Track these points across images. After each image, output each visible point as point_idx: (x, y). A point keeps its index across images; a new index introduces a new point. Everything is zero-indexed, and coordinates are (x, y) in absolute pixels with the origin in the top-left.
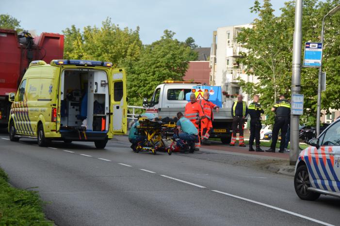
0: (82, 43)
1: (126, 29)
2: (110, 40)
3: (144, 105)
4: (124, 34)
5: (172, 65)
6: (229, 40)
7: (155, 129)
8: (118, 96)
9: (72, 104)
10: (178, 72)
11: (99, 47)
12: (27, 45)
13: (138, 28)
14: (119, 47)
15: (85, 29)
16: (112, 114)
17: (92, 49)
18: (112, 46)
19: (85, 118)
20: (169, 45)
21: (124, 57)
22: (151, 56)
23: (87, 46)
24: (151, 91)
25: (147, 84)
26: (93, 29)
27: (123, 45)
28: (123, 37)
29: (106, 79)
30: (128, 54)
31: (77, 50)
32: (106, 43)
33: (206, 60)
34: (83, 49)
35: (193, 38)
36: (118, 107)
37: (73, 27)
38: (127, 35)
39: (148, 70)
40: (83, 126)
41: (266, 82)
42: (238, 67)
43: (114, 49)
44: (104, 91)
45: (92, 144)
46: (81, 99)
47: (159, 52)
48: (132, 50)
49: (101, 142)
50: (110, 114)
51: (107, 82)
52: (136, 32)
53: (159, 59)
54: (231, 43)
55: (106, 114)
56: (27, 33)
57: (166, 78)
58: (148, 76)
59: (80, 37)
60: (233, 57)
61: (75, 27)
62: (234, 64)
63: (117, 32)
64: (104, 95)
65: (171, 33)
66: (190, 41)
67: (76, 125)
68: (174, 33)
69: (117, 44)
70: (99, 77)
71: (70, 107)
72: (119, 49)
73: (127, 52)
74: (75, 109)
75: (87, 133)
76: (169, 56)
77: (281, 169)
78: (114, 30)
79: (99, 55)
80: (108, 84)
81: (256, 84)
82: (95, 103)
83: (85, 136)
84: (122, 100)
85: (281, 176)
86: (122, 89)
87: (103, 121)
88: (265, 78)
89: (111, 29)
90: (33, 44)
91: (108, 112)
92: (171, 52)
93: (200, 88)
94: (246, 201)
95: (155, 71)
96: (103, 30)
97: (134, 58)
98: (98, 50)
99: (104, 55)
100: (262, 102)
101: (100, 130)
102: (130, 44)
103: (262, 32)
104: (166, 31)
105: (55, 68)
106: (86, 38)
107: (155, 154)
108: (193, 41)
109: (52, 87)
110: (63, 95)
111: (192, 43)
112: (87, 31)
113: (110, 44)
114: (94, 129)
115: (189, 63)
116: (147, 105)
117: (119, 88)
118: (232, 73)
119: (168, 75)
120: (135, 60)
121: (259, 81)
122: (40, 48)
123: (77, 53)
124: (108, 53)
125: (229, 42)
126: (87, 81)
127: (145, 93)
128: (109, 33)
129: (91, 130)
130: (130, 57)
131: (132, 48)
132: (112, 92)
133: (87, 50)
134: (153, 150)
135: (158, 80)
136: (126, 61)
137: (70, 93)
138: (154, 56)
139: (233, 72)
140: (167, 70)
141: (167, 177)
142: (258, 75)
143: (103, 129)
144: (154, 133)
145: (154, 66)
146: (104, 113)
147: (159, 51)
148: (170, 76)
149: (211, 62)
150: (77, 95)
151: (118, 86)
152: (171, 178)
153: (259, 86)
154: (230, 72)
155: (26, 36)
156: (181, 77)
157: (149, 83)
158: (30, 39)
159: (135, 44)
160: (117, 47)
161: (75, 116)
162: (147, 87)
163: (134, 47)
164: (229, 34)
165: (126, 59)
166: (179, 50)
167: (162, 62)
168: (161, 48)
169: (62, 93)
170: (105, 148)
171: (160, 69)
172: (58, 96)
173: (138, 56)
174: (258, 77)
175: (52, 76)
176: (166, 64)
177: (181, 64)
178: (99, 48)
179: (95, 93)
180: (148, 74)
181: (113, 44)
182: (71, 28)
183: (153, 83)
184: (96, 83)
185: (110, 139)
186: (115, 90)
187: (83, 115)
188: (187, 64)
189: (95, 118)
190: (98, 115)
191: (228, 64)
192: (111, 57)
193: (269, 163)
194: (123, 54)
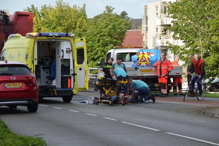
0: (40, 19)
1: (75, 6)
2: (62, 16)
3: (98, 66)
4: (73, 10)
5: (113, 34)
6: (157, 12)
7: (111, 86)
8: (80, 60)
9: (43, 68)
10: (117, 39)
11: (54, 21)
12: (3, 22)
13: (85, 5)
14: (70, 21)
15: (42, 7)
16: (76, 74)
17: (48, 23)
18: (64, 21)
19: (54, 78)
20: (110, 18)
21: (74, 29)
22: (96, 27)
23: (44, 21)
24: (97, 56)
25: (94, 49)
26: (48, 7)
27: (73, 19)
28: (73, 13)
29: (70, 47)
30: (77, 26)
31: (36, 25)
32: (60, 18)
33: (137, 29)
34: (41, 23)
35: (126, 12)
36: (80, 69)
37: (33, 6)
38: (76, 11)
39: (94, 39)
40: (53, 85)
41: (189, 45)
42: (165, 34)
43: (66, 22)
44: (69, 56)
45: (61, 99)
46: (50, 64)
47: (102, 24)
48: (80, 23)
49: (67, 97)
50: (74, 74)
51: (71, 49)
52: (82, 8)
53: (102, 30)
54: (159, 15)
55: (71, 75)
56: (3, 12)
57: (109, 44)
58: (94, 44)
59: (38, 14)
60: (161, 25)
61: (34, 6)
62: (162, 31)
63: (68, 10)
64: (69, 60)
65: (112, 8)
66: (124, 14)
67: (47, 84)
68: (113, 8)
69: (68, 19)
70: (65, 46)
71: (42, 70)
72: (69, 23)
73: (76, 25)
74: (45, 72)
75: (56, 90)
76: (110, 27)
77: (216, 114)
78: (65, 8)
79: (54, 28)
80: (72, 50)
81: (182, 47)
82: (62, 66)
83: (56, 93)
84: (84, 63)
85: (217, 119)
86: (84, 55)
87: (69, 80)
88: (188, 42)
89: (63, 7)
90: (9, 21)
91: (73, 73)
92: (112, 24)
93: (143, 51)
94: (196, 140)
95: (99, 39)
96: (56, 8)
97: (82, 30)
98: (53, 24)
99: (58, 28)
100: (187, 61)
101: (67, 87)
102: (78, 18)
103: (190, 5)
104: (107, 7)
105: (29, 40)
106: (43, 15)
107: (111, 105)
108: (126, 14)
109: (27, 55)
110: (37, 60)
111: (126, 16)
112: (43, 9)
113: (62, 19)
114: (62, 87)
115: (126, 31)
116: (100, 66)
117: (81, 54)
118: (161, 39)
119: (110, 42)
120: (83, 31)
121: (184, 44)
122: (14, 24)
123: (36, 27)
124: (61, 26)
125: (157, 14)
126: (55, 49)
127: (93, 57)
128: (62, 10)
129: (60, 88)
130: (79, 29)
131: (80, 21)
132: (75, 57)
133: (45, 24)
134: (110, 102)
135: (102, 47)
136: (76, 32)
137: (41, 59)
138: (98, 27)
139: (162, 37)
140: (109, 38)
141: (127, 123)
142: (183, 39)
143: (69, 86)
144: (111, 89)
145: (99, 35)
146: (70, 75)
147: (102, 22)
148: (111, 43)
149: (143, 31)
150: (47, 60)
151: (80, 52)
152: (131, 124)
153: (184, 48)
154: (159, 38)
155: (3, 14)
156: (121, 43)
157: (95, 49)
158: (6, 17)
159: (83, 18)
160: (68, 21)
161: (46, 77)
162: (94, 53)
163: (82, 21)
164: (157, 7)
165: (75, 30)
166: (118, 22)
167: (105, 32)
168: (103, 21)
169: (36, 59)
170: (71, 102)
171: (103, 37)
172: (33, 62)
173: (85, 28)
174: (183, 41)
175: (27, 46)
176: (109, 33)
177: (120, 33)
178: (54, 23)
179: (61, 58)
180: (94, 42)
181: (65, 19)
182: (31, 7)
183: (98, 48)
184: (62, 51)
185: (75, 94)
186: (77, 55)
187: (52, 76)
188: (125, 33)
189: (62, 78)
190: (65, 76)
191: (157, 31)
192: (64, 29)
193: (205, 109)
194: (74, 26)
